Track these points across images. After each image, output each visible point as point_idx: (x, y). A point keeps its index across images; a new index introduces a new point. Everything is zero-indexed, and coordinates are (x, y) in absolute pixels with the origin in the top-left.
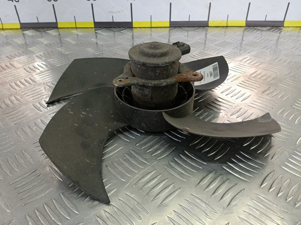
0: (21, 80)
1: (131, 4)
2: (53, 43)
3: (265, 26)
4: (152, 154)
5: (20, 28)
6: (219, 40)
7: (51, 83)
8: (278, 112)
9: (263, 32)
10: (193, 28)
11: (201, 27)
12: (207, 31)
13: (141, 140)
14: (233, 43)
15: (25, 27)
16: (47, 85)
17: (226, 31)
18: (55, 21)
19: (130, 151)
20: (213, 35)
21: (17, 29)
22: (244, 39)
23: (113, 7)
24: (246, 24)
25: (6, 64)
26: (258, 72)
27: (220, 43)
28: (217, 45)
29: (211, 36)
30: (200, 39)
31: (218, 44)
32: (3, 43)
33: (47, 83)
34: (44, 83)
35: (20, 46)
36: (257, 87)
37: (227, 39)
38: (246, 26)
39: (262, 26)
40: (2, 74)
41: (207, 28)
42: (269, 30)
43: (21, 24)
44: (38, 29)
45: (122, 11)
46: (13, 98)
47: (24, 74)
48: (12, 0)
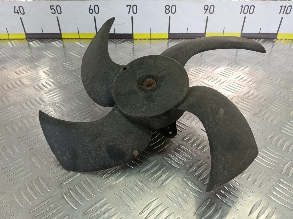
0: (31, 100)
1: (132, 17)
5: (25, 38)
7: (60, 103)
13: (144, 167)
15: (30, 37)
16: (56, 105)
18: (59, 32)
19: (134, 178)
21: (23, 39)
24: (241, 36)
25: (16, 81)
26: (251, 92)
27: (216, 58)
31: (214, 59)
32: (11, 56)
33: (55, 103)
34: (53, 104)
35: (27, 60)
36: (249, 109)
39: (256, 39)
40: (12, 93)
42: (263, 42)
43: (26, 34)
44: (42, 40)
45: (124, 24)
47: (33, 93)
48: (18, 13)
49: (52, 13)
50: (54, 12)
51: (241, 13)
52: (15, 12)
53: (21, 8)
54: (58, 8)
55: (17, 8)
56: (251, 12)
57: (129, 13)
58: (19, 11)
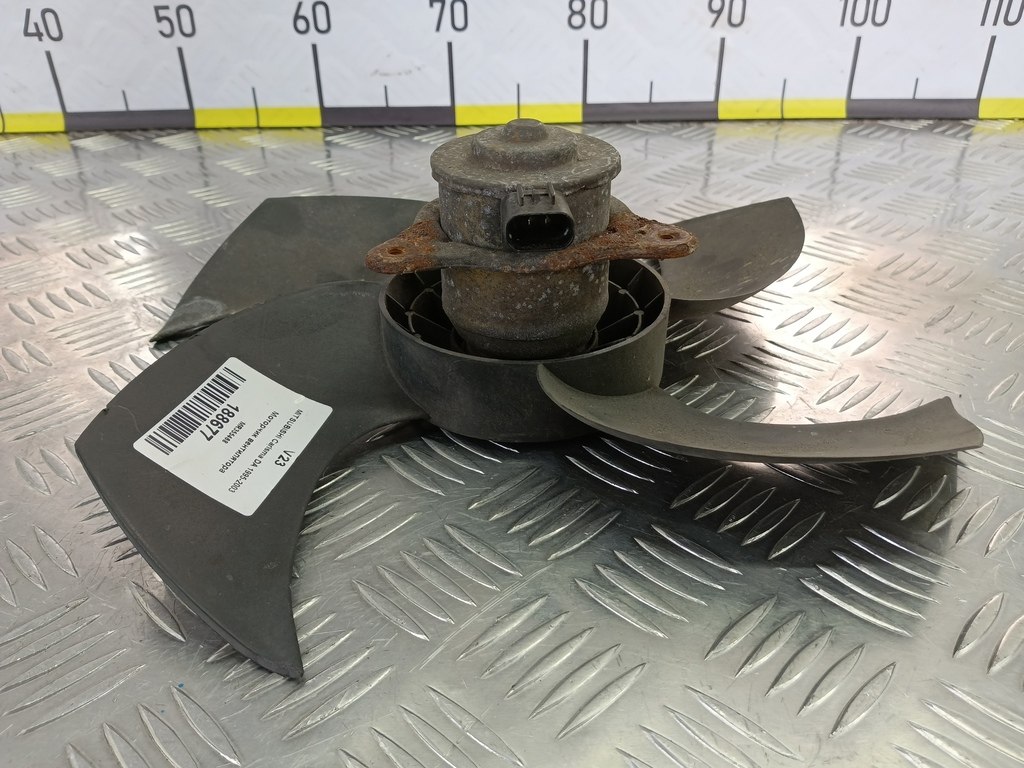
0: (52, 292)
1: (450, 45)
2: (176, 175)
3: (915, 119)
4: (530, 539)
5: (62, 129)
6: (756, 161)
7: (159, 299)
8: (992, 388)
9: (907, 135)
10: (663, 127)
11: (691, 124)
12: (714, 135)
13: (486, 491)
14: (808, 171)
15: (80, 125)
16: (145, 306)
17: (781, 133)
18: (185, 106)
19: (444, 529)
20: (735, 145)
21: (53, 133)
22: (844, 156)
23: (389, 56)
24: (849, 110)
25: (4, 241)
26: (906, 259)
27: (763, 170)
28: (751, 175)
29: (728, 148)
30: (690, 159)
31: (755, 173)
33: (144, 299)
34: (134, 302)
36: (905, 306)
37: (785, 157)
38: (848, 119)
39: (902, 119)
41: (713, 125)
42: (930, 128)
43: (67, 115)
44: (127, 134)
45: (419, 69)
46: (18, 350)
47: (64, 271)
48: (39, 35)
49: (162, 33)
50: (167, 30)
51: (842, 24)
52: (27, 34)
53: (49, 17)
54: (184, 13)
55: (36, 17)
56: (880, 18)
57: (438, 29)
58: (42, 29)
